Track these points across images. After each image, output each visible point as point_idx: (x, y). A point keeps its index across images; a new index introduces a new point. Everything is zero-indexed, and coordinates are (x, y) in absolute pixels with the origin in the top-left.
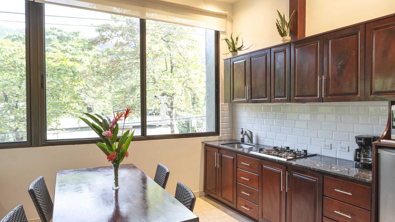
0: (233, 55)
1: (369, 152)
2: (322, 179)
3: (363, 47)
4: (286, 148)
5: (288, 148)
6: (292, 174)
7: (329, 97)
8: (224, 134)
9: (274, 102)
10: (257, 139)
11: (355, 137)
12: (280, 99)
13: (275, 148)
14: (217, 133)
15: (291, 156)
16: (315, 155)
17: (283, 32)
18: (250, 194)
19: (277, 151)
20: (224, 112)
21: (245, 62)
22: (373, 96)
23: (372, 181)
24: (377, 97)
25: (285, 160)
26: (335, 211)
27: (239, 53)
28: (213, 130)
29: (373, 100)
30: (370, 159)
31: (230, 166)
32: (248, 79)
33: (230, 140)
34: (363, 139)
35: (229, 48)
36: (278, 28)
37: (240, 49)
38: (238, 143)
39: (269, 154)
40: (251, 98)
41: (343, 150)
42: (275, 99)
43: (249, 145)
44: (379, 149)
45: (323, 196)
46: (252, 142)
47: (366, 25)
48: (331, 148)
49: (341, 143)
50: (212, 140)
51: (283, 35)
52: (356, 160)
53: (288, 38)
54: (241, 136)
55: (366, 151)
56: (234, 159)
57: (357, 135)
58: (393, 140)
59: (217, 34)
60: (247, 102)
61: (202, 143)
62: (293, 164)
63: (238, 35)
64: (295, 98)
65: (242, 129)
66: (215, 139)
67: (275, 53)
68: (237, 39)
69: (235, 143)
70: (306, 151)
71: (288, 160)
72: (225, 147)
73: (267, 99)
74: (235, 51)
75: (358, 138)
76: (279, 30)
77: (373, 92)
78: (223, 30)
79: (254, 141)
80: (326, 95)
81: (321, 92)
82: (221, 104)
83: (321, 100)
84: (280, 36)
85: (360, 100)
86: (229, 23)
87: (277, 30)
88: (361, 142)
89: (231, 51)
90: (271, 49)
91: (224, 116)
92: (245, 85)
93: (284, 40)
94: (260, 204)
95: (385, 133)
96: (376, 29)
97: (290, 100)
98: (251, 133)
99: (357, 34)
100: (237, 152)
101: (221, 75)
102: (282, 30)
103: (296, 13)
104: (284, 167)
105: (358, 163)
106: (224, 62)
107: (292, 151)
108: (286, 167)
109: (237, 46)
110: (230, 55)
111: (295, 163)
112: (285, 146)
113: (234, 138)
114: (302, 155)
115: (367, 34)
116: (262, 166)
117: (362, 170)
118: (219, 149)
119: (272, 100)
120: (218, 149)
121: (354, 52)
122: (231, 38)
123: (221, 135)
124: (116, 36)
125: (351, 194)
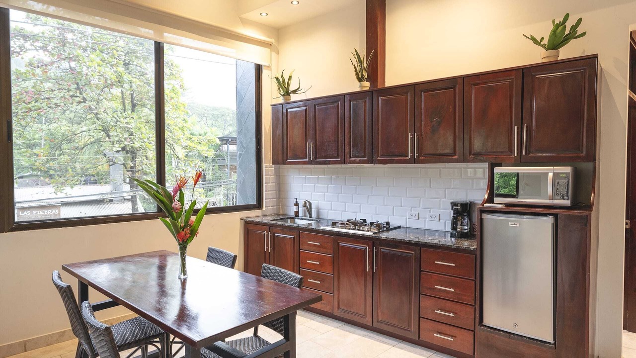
0: (285, 99)
1: (464, 219)
2: (419, 252)
3: (461, 103)
4: (362, 221)
5: (365, 221)
6: (380, 250)
7: (423, 158)
8: (269, 207)
9: (351, 162)
10: (318, 213)
11: (451, 203)
12: (358, 159)
13: (348, 221)
14: (259, 205)
15: (374, 229)
16: (399, 227)
17: (360, 76)
18: (321, 281)
19: (355, 224)
20: (268, 176)
21: (306, 110)
22: (472, 157)
23: (476, 248)
24: (476, 159)
25: (370, 234)
26: (436, 286)
27: (294, 98)
28: (253, 201)
29: (473, 161)
30: (466, 227)
31: (289, 248)
32: (311, 133)
33: (278, 215)
34: (459, 205)
35: (279, 90)
36: (355, 71)
37: (295, 92)
38: (291, 218)
39: (346, 228)
40: (316, 158)
41: (433, 219)
42: (351, 159)
43: (308, 220)
44: (483, 214)
45: (421, 271)
46: (311, 216)
47: (464, 78)
48: (418, 218)
49: (430, 210)
50: (253, 215)
51: (360, 80)
52: (454, 228)
53: (367, 85)
54: (295, 209)
55: (462, 218)
56: (294, 238)
57: (452, 201)
58: (496, 203)
59: (259, 69)
60: (310, 163)
61: (242, 219)
62: (383, 238)
63: (291, 73)
64: (379, 158)
65: (297, 199)
66: (258, 215)
67: (350, 101)
68: (290, 78)
69: (288, 218)
70: (388, 223)
71: (374, 233)
72: (279, 223)
73: (339, 159)
74: (287, 93)
75: (454, 204)
76: (357, 74)
77: (472, 153)
78: (267, 64)
79: (314, 215)
80: (418, 156)
81: (413, 152)
82: (264, 165)
83: (414, 161)
84: (357, 81)
85: (457, 161)
86: (274, 54)
87: (355, 73)
88: (457, 209)
89: (282, 94)
90: (344, 96)
91: (269, 182)
92: (306, 142)
93: (361, 87)
94: (336, 292)
95: (486, 196)
96: (475, 85)
97: (371, 161)
98: (310, 204)
99: (454, 88)
100: (299, 229)
101: (265, 126)
102: (360, 74)
103: (376, 53)
104: (371, 243)
105: (454, 232)
106: (272, 108)
107: (372, 224)
108: (373, 242)
109: (292, 88)
110: (281, 100)
111: (385, 237)
112: (359, 218)
113: (281, 212)
114: (384, 227)
115: (466, 88)
116: (339, 243)
117: (460, 239)
118: (270, 226)
119: (347, 160)
120: (268, 227)
121: (451, 107)
122: (282, 77)
123: (264, 208)
124: (32, 50)
125: (454, 265)
